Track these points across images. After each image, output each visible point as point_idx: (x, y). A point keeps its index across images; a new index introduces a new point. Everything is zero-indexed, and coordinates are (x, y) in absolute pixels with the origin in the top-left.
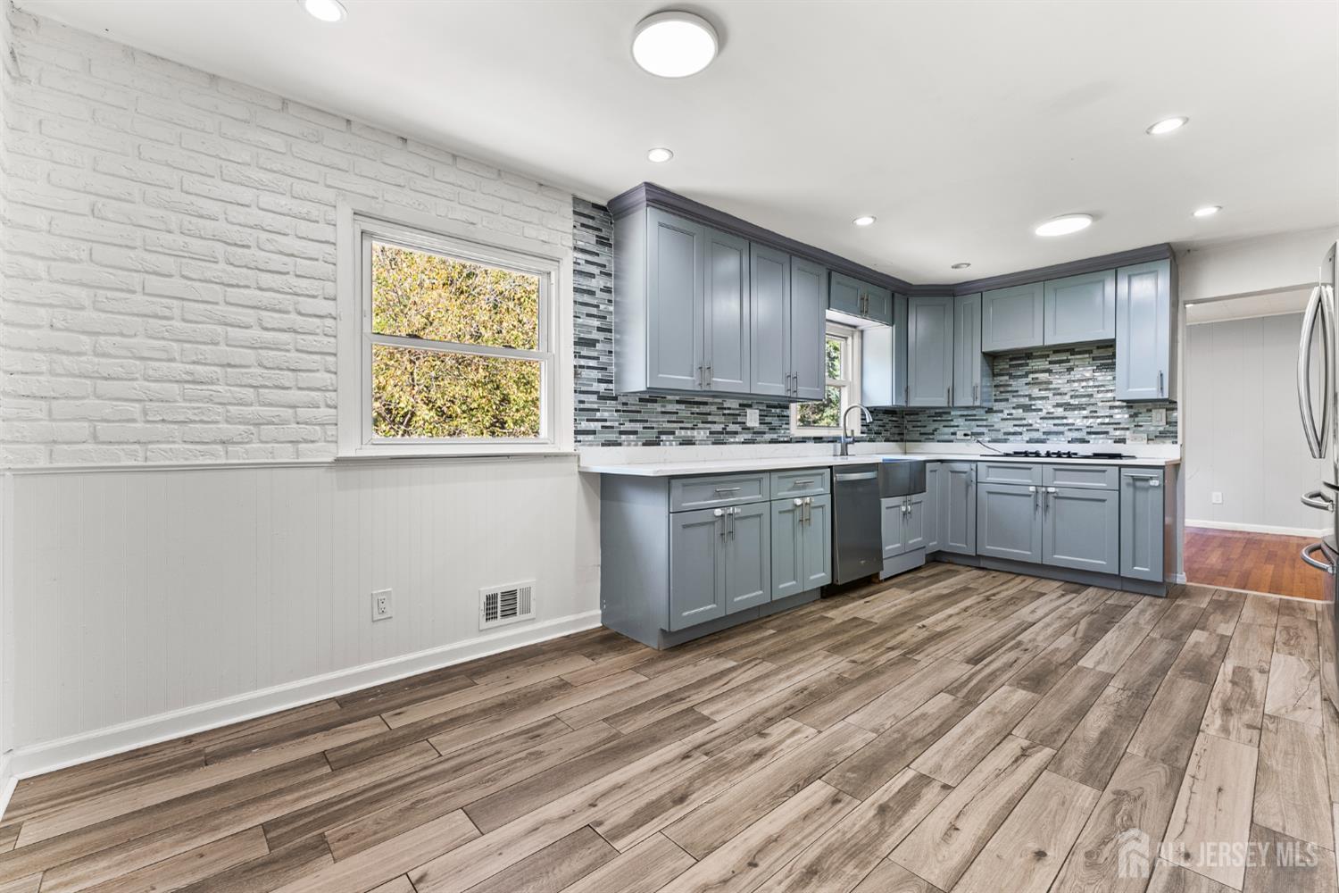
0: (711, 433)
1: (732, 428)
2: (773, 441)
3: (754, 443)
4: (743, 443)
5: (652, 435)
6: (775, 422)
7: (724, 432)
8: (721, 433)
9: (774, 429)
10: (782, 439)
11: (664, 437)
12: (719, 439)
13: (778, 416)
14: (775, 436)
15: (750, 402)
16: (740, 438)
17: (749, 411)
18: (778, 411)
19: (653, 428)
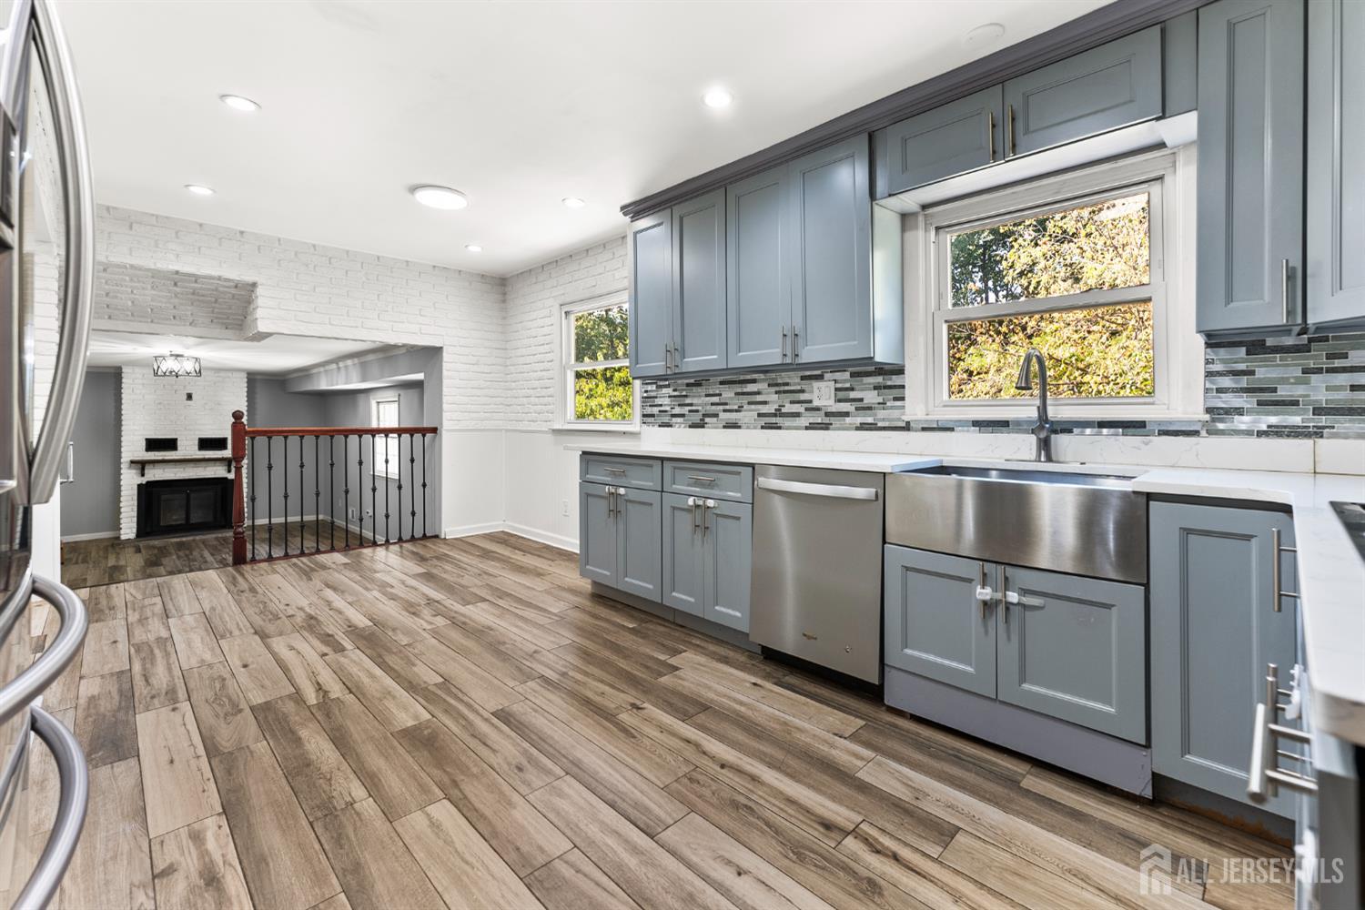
0: (759, 415)
1: (788, 408)
2: (863, 427)
3: (827, 429)
4: (807, 428)
5: (696, 418)
6: (871, 397)
7: (778, 414)
8: (775, 415)
9: (870, 408)
10: (880, 424)
11: (707, 420)
12: (771, 422)
13: (875, 388)
14: (870, 420)
15: (818, 372)
16: (804, 421)
17: (816, 384)
18: (879, 379)
19: (697, 411)
